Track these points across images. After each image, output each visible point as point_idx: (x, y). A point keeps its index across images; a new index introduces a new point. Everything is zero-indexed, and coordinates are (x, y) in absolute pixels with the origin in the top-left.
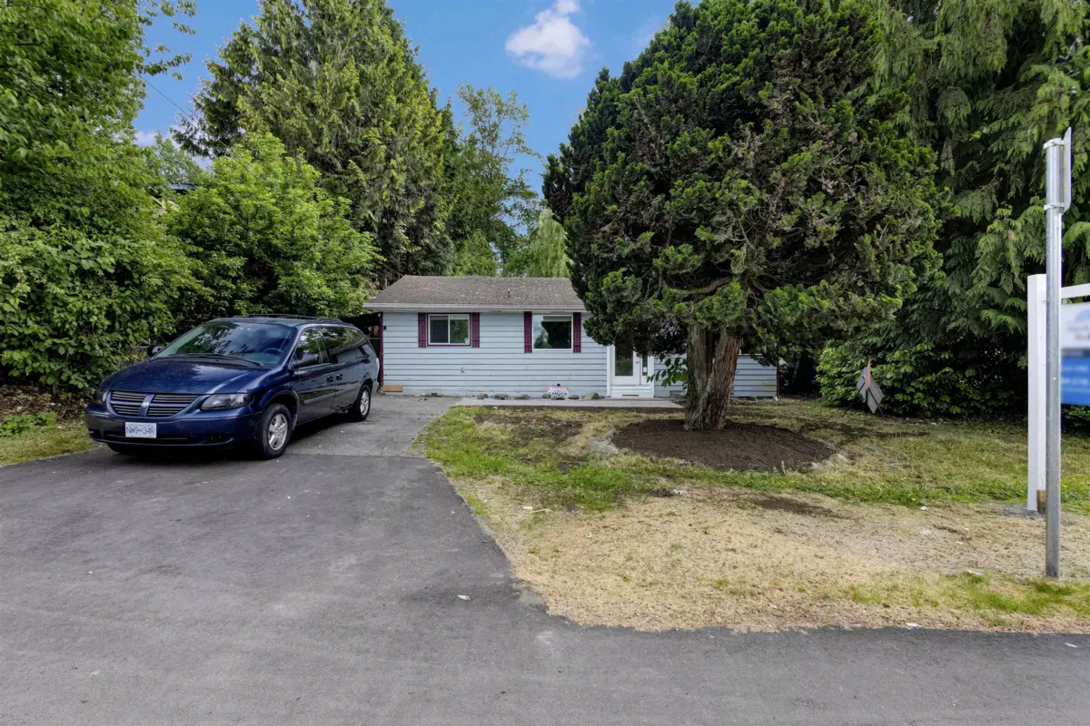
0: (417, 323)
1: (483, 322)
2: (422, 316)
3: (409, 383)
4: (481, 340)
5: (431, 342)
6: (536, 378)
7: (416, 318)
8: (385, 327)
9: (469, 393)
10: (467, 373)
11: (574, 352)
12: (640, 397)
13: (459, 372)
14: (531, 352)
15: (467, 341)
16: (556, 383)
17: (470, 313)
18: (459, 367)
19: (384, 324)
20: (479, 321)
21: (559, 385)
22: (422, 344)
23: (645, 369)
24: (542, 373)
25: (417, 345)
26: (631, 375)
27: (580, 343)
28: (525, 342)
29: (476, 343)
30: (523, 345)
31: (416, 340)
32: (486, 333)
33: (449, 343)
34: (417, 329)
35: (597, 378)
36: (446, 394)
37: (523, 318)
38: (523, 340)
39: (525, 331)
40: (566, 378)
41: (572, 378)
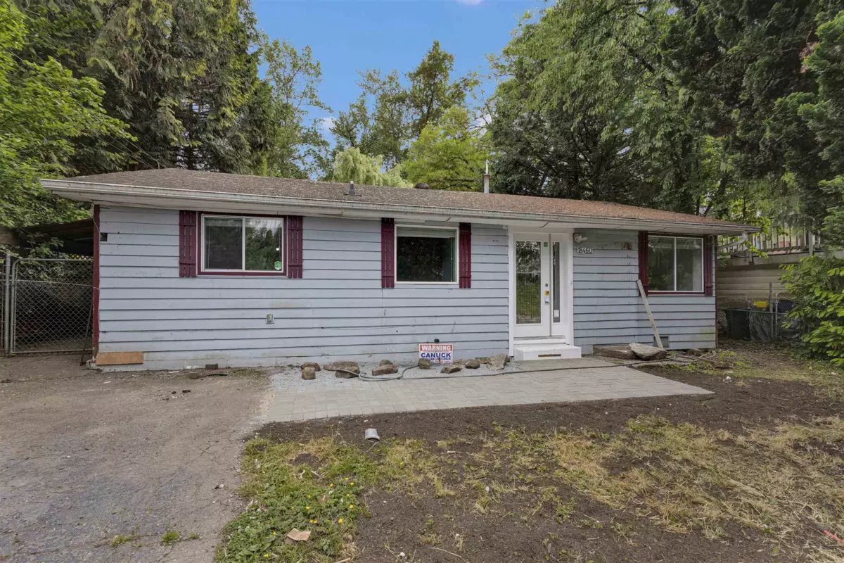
0: (176, 230)
1: (309, 233)
2: (188, 218)
3: (158, 346)
4: (306, 265)
5: (207, 267)
6: (401, 330)
7: (176, 220)
8: (105, 236)
9: (281, 361)
10: (278, 323)
11: (461, 287)
12: (563, 357)
13: (263, 324)
14: (393, 286)
15: (279, 267)
16: (432, 338)
17: (284, 217)
18: (264, 314)
19: (102, 229)
20: (301, 230)
21: (437, 341)
22: (187, 269)
23: (557, 312)
24: (411, 321)
25: (176, 272)
26: (539, 321)
27: (469, 271)
28: (383, 270)
29: (295, 270)
30: (379, 275)
31: (176, 263)
32: (315, 252)
33: (244, 270)
34: (176, 241)
35: (493, 328)
36: (235, 364)
37: (379, 229)
38: (379, 266)
39: (383, 252)
40: (449, 329)
41: (458, 329)
